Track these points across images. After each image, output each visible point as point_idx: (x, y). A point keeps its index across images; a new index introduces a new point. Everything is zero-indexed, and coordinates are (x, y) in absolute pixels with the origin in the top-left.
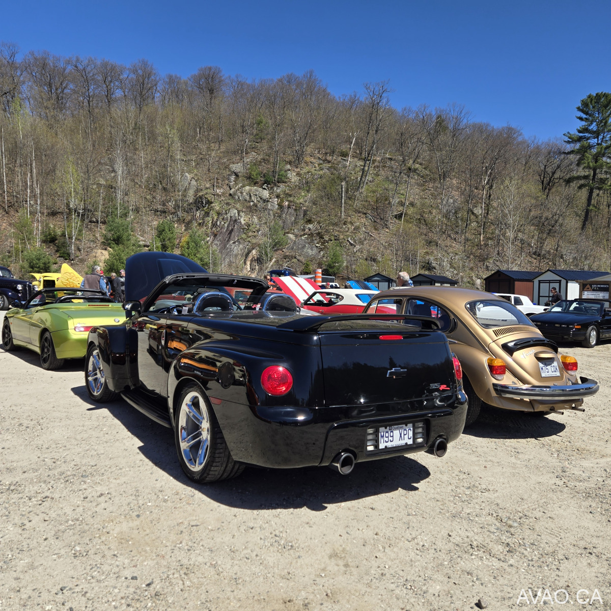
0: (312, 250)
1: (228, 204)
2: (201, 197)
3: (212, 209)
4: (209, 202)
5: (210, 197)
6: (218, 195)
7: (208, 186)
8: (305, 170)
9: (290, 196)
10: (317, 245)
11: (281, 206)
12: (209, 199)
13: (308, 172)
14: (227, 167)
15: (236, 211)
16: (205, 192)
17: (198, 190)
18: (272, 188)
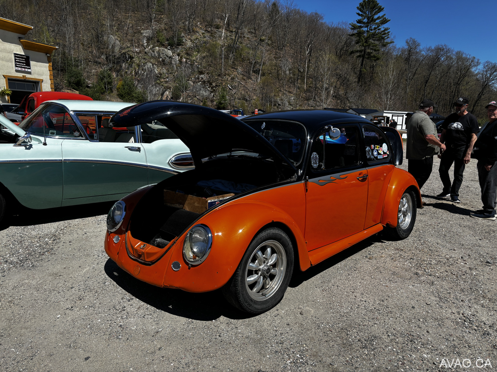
0: (206, 92)
1: (144, 59)
3: (133, 62)
5: (131, 54)
7: (129, 45)
8: (194, 38)
10: (208, 89)
11: (181, 62)
14: (140, 32)
15: (151, 64)
17: (121, 49)
18: (173, 49)
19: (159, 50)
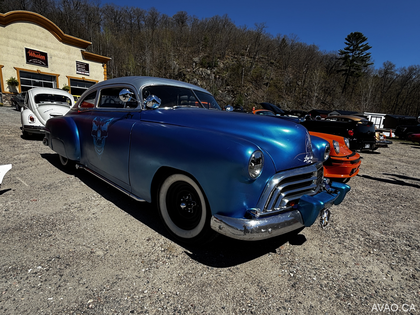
0: (229, 98)
1: (193, 76)
2: (181, 72)
3: (186, 78)
4: (184, 75)
5: (185, 73)
6: (188, 71)
7: (184, 67)
8: (225, 62)
9: (219, 73)
10: (231, 96)
11: (215, 77)
12: (184, 73)
13: (227, 63)
14: (192, 59)
15: (196, 79)
16: (182, 70)
17: (179, 69)
18: (211, 69)
19: (202, 70)
